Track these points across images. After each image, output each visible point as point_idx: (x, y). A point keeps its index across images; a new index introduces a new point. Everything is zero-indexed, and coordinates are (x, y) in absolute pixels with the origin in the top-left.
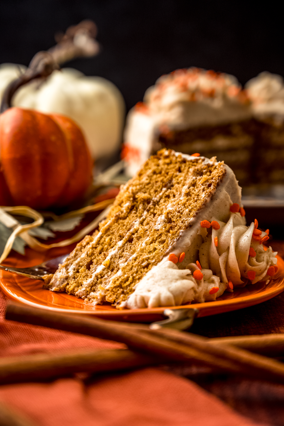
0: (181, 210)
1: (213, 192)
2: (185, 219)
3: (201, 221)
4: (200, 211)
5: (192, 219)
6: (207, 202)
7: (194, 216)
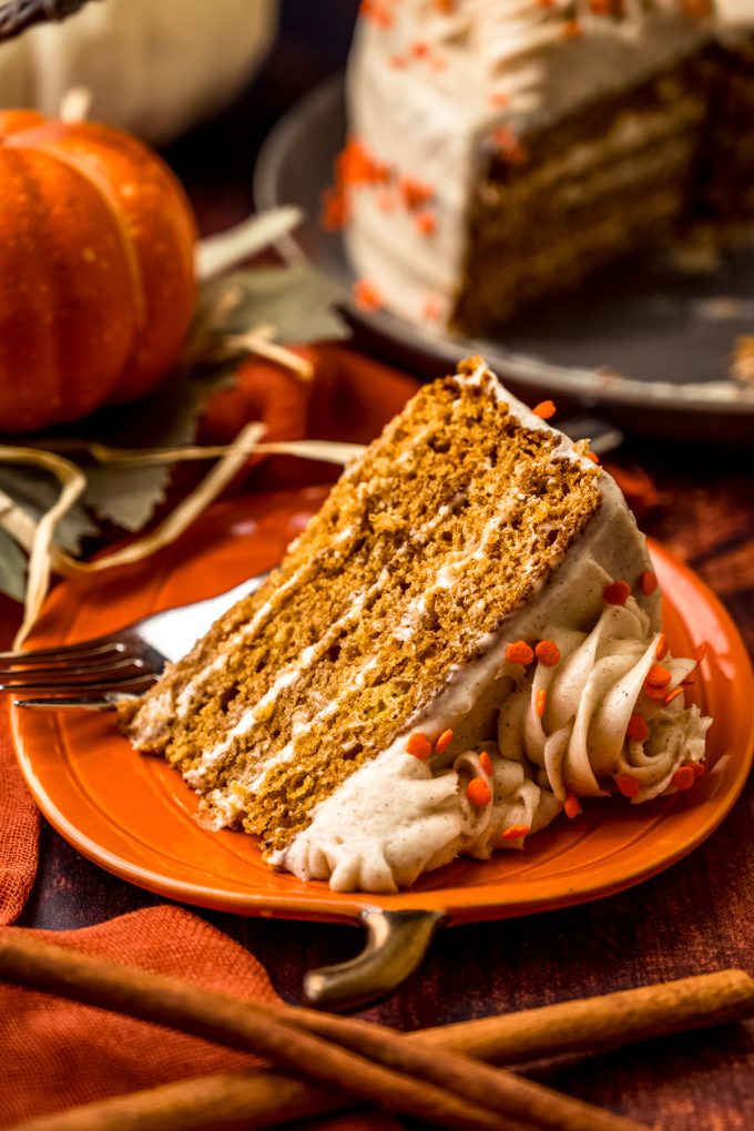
0: (468, 596)
1: (553, 563)
2: (470, 633)
3: (510, 645)
4: (512, 614)
5: (485, 638)
6: (533, 592)
7: (492, 631)
